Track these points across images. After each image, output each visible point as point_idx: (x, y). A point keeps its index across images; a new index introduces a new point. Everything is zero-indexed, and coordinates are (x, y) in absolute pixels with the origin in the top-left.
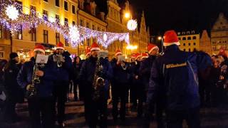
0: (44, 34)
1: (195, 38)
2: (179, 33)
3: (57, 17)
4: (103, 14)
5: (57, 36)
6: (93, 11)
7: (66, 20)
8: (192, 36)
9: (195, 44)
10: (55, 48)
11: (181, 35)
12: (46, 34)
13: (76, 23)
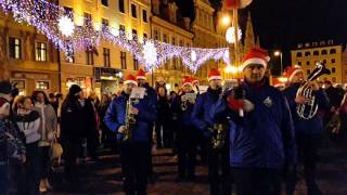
0: (105, 55)
1: (333, 51)
2: (307, 45)
3: (122, 29)
4: (187, 20)
5: (123, 57)
6: (173, 17)
7: (134, 32)
8: (328, 49)
9: (333, 61)
10: (120, 74)
11: (311, 47)
12: (107, 54)
13: (149, 36)
